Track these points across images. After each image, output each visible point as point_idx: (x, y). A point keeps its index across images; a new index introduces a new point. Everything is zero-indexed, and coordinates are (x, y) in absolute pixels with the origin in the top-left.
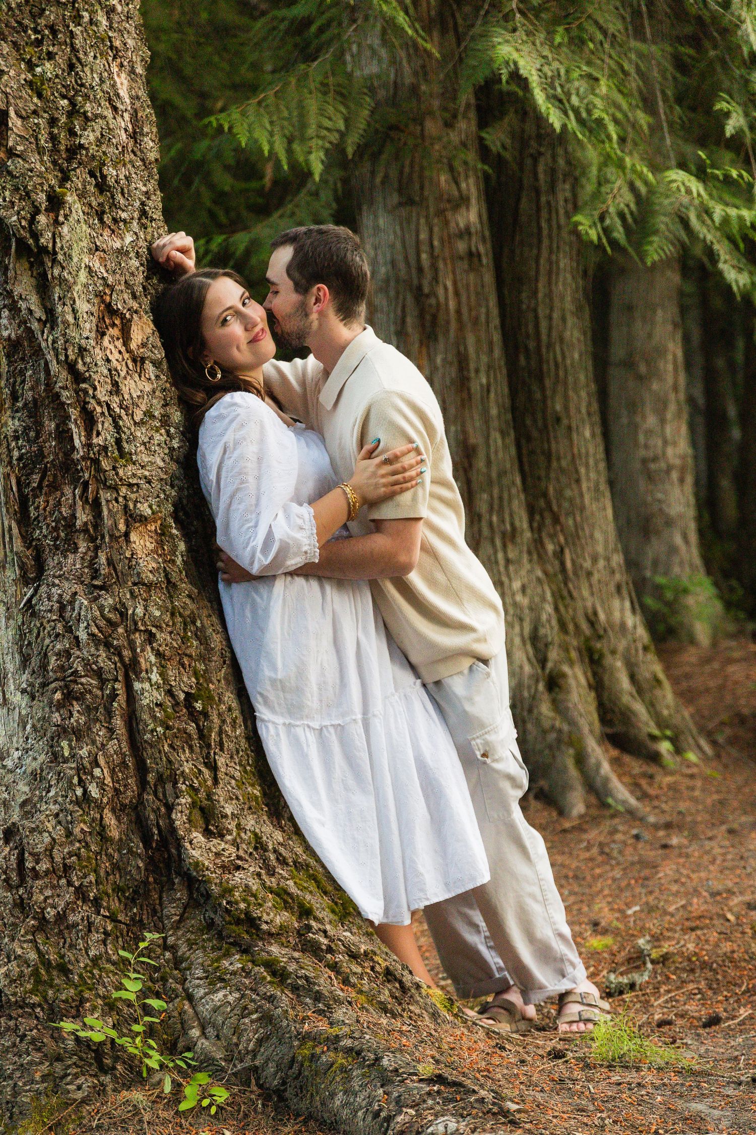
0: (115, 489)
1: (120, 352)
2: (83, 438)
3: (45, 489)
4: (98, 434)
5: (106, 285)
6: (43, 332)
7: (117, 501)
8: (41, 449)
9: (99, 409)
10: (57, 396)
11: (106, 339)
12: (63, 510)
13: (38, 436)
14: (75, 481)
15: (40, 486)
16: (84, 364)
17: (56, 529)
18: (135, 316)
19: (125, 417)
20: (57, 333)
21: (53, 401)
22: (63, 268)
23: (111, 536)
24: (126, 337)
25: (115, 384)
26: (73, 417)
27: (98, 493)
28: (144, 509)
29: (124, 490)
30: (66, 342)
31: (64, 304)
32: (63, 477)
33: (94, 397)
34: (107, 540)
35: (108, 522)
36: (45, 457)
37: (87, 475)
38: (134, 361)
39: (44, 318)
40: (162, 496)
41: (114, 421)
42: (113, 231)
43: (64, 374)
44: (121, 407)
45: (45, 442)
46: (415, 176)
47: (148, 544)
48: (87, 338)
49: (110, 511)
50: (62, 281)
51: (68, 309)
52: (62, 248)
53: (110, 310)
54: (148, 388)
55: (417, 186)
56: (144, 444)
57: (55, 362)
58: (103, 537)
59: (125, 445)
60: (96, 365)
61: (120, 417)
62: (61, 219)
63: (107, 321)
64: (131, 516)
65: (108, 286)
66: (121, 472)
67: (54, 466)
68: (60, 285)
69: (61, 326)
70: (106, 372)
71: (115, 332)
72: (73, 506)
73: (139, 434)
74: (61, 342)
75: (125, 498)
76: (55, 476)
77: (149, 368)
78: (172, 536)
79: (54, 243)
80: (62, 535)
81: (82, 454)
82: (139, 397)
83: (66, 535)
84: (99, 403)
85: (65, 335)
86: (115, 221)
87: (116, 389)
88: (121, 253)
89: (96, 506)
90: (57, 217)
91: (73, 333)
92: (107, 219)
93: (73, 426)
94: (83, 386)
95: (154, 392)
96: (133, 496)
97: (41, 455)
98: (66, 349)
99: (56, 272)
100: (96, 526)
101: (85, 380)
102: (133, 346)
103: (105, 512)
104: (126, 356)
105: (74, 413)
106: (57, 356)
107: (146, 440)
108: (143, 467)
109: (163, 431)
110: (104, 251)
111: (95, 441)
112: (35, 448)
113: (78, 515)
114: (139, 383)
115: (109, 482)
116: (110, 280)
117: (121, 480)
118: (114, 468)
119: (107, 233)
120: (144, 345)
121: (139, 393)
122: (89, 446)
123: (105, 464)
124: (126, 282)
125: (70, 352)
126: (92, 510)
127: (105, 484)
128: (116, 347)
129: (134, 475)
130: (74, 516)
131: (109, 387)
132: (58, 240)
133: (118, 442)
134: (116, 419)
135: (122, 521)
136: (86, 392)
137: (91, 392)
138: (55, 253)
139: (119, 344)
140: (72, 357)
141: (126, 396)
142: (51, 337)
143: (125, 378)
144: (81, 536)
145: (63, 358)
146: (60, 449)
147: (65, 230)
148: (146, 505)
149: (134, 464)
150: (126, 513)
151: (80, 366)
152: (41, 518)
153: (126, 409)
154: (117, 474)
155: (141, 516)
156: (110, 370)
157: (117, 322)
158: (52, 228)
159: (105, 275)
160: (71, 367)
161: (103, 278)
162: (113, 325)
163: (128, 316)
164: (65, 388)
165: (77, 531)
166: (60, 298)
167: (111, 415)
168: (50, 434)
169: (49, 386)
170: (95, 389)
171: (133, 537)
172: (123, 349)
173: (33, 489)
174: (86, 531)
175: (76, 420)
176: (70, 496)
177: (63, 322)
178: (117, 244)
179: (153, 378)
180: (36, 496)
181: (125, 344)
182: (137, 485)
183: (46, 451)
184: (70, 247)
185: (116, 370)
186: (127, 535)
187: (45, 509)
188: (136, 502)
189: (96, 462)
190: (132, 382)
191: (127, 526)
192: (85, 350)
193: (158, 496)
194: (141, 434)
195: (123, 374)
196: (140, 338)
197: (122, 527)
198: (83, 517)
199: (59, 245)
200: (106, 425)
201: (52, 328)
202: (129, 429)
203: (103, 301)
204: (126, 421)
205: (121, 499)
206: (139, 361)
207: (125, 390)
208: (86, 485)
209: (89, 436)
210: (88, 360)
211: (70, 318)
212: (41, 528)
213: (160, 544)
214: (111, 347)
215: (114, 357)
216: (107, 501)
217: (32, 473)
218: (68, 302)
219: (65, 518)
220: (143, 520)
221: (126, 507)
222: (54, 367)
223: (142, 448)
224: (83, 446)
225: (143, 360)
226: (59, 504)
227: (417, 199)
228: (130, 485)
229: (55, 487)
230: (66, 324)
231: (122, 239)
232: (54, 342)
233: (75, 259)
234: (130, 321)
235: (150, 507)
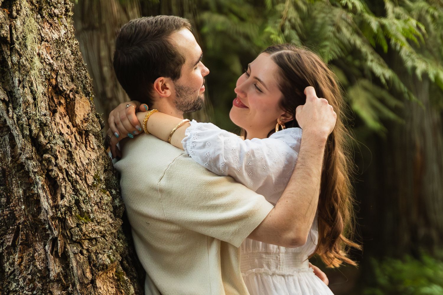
0: (80, 243)
1: (68, 127)
2: (51, 201)
3: (19, 247)
4: (62, 197)
5: (52, 70)
6: (8, 112)
7: (82, 254)
8: (12, 212)
9: (61, 176)
10: (22, 166)
11: (58, 115)
12: (37, 263)
13: (8, 202)
14: (44, 239)
15: (14, 245)
16: (45, 137)
17: (32, 281)
18: (77, 96)
19: (80, 182)
20: (21, 111)
21: (18, 171)
22: (20, 55)
23: (82, 284)
24: (70, 112)
25: (70, 154)
26: (41, 183)
27: (65, 247)
28: (104, 259)
29: (86, 244)
30: (28, 119)
31: (24, 87)
32: (34, 235)
33: (56, 165)
34: (78, 287)
35: (77, 272)
36: (17, 219)
37: (56, 233)
38: (80, 134)
39: (7, 99)
40: (114, 247)
41: (73, 186)
42: (51, 25)
43: (29, 147)
44: (76, 174)
45: (15, 206)
47: (110, 289)
48: (45, 115)
49: (78, 262)
50: (20, 66)
51: (27, 90)
52: (17, 39)
53: (57, 91)
54: (94, 156)
56: (97, 204)
57: (21, 137)
58: (74, 285)
59: (83, 205)
60: (54, 137)
61: (77, 182)
62: (14, 13)
63: (56, 100)
64: (94, 265)
65: (54, 70)
66: (84, 228)
67: (26, 226)
68: (19, 71)
69: (23, 106)
70: (61, 143)
71: (61, 109)
72: (45, 260)
73: (92, 195)
74: (24, 119)
75: (88, 250)
76: (27, 235)
77: (92, 138)
78: (125, 282)
79: (11, 34)
80: (39, 285)
81: (51, 214)
82: (87, 164)
83: (43, 285)
84: (61, 170)
85: (26, 113)
86: (51, 16)
87: (70, 158)
88: (59, 43)
89: (64, 259)
90: (11, 12)
91: (31, 110)
92: (44, 13)
93: (40, 191)
94: (47, 156)
95: (98, 160)
96: (94, 248)
97: (13, 217)
98: (29, 125)
99: (15, 58)
100: (66, 277)
101: (46, 151)
102: (78, 121)
103: (74, 264)
104: (74, 130)
105: (40, 180)
106: (22, 130)
107: (98, 200)
108: (99, 223)
109: (108, 192)
110: (47, 41)
111: (61, 203)
112: (6, 212)
113: (51, 267)
114: (86, 152)
115: (75, 238)
116: (55, 66)
117: (84, 235)
118: (78, 225)
119: (46, 26)
120: (86, 120)
121: (87, 161)
122: (56, 207)
123: (71, 222)
124: (65, 68)
125: (33, 127)
126: (61, 263)
127: (71, 240)
128: (65, 123)
129: (93, 230)
130: (47, 269)
131: (66, 156)
132: (14, 32)
133: (77, 202)
134: (74, 183)
135: (88, 270)
136: (49, 161)
137: (53, 161)
138: (13, 43)
139: (67, 119)
140: (35, 131)
141: (79, 164)
142: (15, 116)
143: (76, 149)
144: (55, 285)
145: (27, 132)
146: (29, 212)
147: (18, 23)
148: (105, 255)
149: (92, 221)
150: (90, 263)
151: (42, 140)
152: (17, 273)
153: (80, 175)
154: (81, 230)
155: (103, 265)
156: (63, 142)
157: (63, 101)
158: (8, 22)
159: (51, 61)
160: (34, 141)
161: (50, 64)
162: (60, 104)
163: (71, 96)
164: (31, 158)
165: (51, 281)
166: (20, 82)
167: (69, 180)
168: (19, 199)
169: (15, 158)
170: (56, 158)
171: (99, 283)
172: (70, 124)
173: (8, 248)
174: (59, 281)
175: (43, 186)
176: (42, 251)
177: (24, 102)
178: (56, 36)
179: (96, 148)
180: (9, 254)
181: (71, 120)
182: (95, 239)
183: (17, 214)
184: (24, 38)
185: (69, 142)
186: (93, 282)
187: (20, 265)
188: (96, 253)
189: (63, 221)
190: (81, 151)
191: (93, 274)
192: (45, 125)
193: (111, 248)
194: (94, 195)
195: (74, 145)
196: (82, 114)
197: (89, 275)
198: (55, 269)
199: (15, 36)
200: (68, 189)
201: (14, 108)
202: (85, 191)
203: (50, 84)
204: (81, 185)
205: (85, 252)
206: (84, 134)
207: (77, 158)
208: (54, 241)
209: (54, 199)
210: (48, 134)
211: (30, 98)
212: (17, 281)
213: (118, 287)
214: (61, 122)
215: (65, 130)
216: (75, 254)
217: (5, 234)
218: (27, 85)
219: (40, 271)
220: (105, 268)
221: (89, 258)
222: (20, 142)
223: (96, 207)
224: (52, 208)
225: (87, 133)
226: (33, 259)
228: (90, 240)
229: (27, 244)
230: (26, 102)
231: (59, 31)
232: (18, 119)
233: (29, 48)
234: (73, 100)
235: (109, 256)
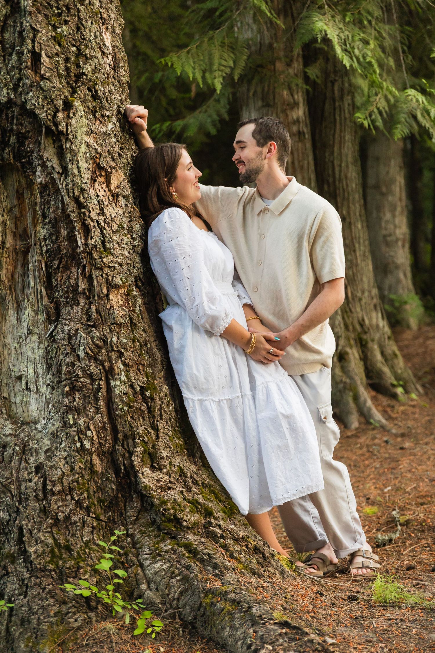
0: (101, 269)
1: (105, 191)
2: (83, 241)
3: (61, 269)
4: (92, 238)
5: (97, 153)
6: (60, 180)
7: (102, 276)
8: (59, 246)
9: (92, 224)
10: (69, 216)
11: (97, 184)
12: (71, 281)
13: (57, 239)
14: (78, 265)
15: (58, 267)
16: (84, 198)
17: (67, 292)
18: (113, 170)
19: (107, 228)
20: (69, 180)
21: (66, 219)
22: (72, 143)
23: (99, 296)
24: (108, 182)
25: (102, 209)
26: (77, 228)
27: (91, 272)
28: (118, 281)
29: (106, 270)
30: (73, 185)
31: (72, 164)
32: (71, 262)
33: (89, 217)
34: (96, 298)
35: (97, 288)
36: (61, 251)
37: (85, 262)
38: (113, 196)
39: (61, 172)
40: (128, 273)
41: (101, 230)
42: (101, 122)
43: (72, 204)
44: (105, 222)
45: (61, 242)
46: (271, 91)
47: (120, 301)
48: (86, 183)
49: (98, 282)
50: (71, 150)
51: (74, 166)
52: (71, 132)
53: (99, 167)
54: (121, 211)
55: (271, 97)
56: (118, 243)
57: (67, 197)
58: (94, 297)
59: (107, 244)
60: (91, 198)
61: (104, 228)
62: (71, 115)
63: (98, 173)
64: (110, 285)
65: (98, 153)
66: (104, 260)
67: (66, 256)
68: (70, 153)
69: (71, 176)
70: (96, 202)
71: (102, 179)
72: (77, 279)
73: (115, 238)
74: (70, 185)
75: (107, 274)
76: (67, 262)
77: (122, 200)
78: (134, 296)
79: (67, 129)
80: (71, 295)
81: (82, 249)
82: (115, 217)
83: (73, 296)
84: (92, 220)
85: (73, 181)
86: (103, 116)
87: (102, 212)
88: (106, 134)
89: (90, 279)
90: (69, 114)
91: (77, 180)
92: (98, 115)
93: (77, 233)
94: (83, 210)
95: (124, 214)
96: (112, 273)
97: (59, 250)
98: (73, 190)
99: (68, 145)
100: (90, 291)
101: (84, 207)
102: (112, 187)
103: (95, 283)
104: (108, 193)
105: (78, 226)
106: (68, 193)
107: (119, 241)
108: (117, 257)
109: (129, 236)
110: (96, 133)
111: (90, 242)
112: (55, 246)
113: (80, 284)
114: (115, 209)
115: (98, 266)
116: (99, 150)
117: (104, 264)
118: (101, 258)
119: (98, 123)
120: (118, 187)
121: (115, 215)
122: (86, 245)
123: (95, 255)
124: (108, 151)
125: (76, 191)
126: (88, 281)
127: (95, 267)
128: (102, 188)
129: (112, 261)
130: (77, 285)
131: (98, 211)
132: (69, 127)
133: (103, 242)
134: (102, 229)
135: (105, 288)
136: (84, 214)
137: (87, 214)
138: (67, 134)
139: (104, 186)
140: (77, 194)
141: (108, 216)
142: (65, 183)
143: (107, 206)
144: (82, 296)
145: (71, 194)
146: (70, 246)
147: (73, 121)
148: (119, 278)
149: (112, 255)
150: (107, 283)
151: (81, 199)
152: (59, 286)
153: (108, 223)
154: (102, 261)
155: (116, 285)
156: (98, 201)
157: (103, 174)
158: (66, 120)
159: (97, 147)
160: (76, 200)
161: (95, 149)
162: (101, 176)
163: (109, 170)
164: (73, 212)
165: (79, 293)
166: (70, 160)
167: (99, 227)
168: (64, 238)
169: (64, 210)
170: (90, 212)
171: (111, 297)
172: (106, 189)
173: (55, 269)
174: (84, 293)
175: (79, 230)
176: (75, 273)
177: (72, 174)
178: (104, 130)
179: (123, 205)
180: (56, 273)
181: (108, 186)
182: (114, 267)
183: (62, 248)
184: (76, 131)
185: (102, 201)
186: (108, 296)
187: (61, 281)
188: (113, 277)
189: (90, 254)
190: (111, 208)
191: (108, 291)
192: (84, 190)
193: (126, 273)
194: (116, 238)
195: (106, 203)
196: (116, 183)
197: (105, 291)
198: (82, 285)
199: (70, 130)
200: (96, 233)
201: (66, 177)
202: (109, 235)
203: (95, 162)
204: (108, 231)
205: (104, 275)
206: (115, 196)
207: (107, 213)
208: (84, 267)
209: (86, 239)
210: (86, 195)
211: (76, 172)
212: (59, 291)
213: (127, 300)
214: (100, 188)
215: (101, 194)
216: (97, 276)
217: (54, 260)
218: (75, 163)
219: (72, 286)
220: (117, 287)
221: (107, 280)
222: (67, 200)
223: (117, 246)
224: (83, 245)
225: (118, 195)
226: (69, 278)
227: (272, 104)
228: (110, 267)
229: (67, 268)
230: (74, 175)
231: (106, 126)
232: (67, 185)
233: (79, 138)
234: (111, 173)
235: (121, 279)
